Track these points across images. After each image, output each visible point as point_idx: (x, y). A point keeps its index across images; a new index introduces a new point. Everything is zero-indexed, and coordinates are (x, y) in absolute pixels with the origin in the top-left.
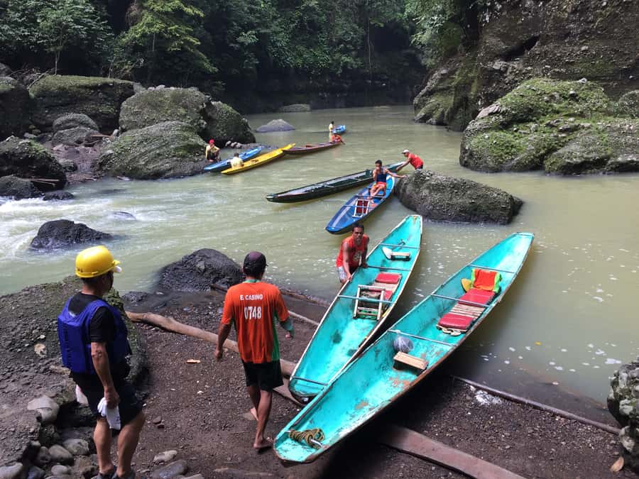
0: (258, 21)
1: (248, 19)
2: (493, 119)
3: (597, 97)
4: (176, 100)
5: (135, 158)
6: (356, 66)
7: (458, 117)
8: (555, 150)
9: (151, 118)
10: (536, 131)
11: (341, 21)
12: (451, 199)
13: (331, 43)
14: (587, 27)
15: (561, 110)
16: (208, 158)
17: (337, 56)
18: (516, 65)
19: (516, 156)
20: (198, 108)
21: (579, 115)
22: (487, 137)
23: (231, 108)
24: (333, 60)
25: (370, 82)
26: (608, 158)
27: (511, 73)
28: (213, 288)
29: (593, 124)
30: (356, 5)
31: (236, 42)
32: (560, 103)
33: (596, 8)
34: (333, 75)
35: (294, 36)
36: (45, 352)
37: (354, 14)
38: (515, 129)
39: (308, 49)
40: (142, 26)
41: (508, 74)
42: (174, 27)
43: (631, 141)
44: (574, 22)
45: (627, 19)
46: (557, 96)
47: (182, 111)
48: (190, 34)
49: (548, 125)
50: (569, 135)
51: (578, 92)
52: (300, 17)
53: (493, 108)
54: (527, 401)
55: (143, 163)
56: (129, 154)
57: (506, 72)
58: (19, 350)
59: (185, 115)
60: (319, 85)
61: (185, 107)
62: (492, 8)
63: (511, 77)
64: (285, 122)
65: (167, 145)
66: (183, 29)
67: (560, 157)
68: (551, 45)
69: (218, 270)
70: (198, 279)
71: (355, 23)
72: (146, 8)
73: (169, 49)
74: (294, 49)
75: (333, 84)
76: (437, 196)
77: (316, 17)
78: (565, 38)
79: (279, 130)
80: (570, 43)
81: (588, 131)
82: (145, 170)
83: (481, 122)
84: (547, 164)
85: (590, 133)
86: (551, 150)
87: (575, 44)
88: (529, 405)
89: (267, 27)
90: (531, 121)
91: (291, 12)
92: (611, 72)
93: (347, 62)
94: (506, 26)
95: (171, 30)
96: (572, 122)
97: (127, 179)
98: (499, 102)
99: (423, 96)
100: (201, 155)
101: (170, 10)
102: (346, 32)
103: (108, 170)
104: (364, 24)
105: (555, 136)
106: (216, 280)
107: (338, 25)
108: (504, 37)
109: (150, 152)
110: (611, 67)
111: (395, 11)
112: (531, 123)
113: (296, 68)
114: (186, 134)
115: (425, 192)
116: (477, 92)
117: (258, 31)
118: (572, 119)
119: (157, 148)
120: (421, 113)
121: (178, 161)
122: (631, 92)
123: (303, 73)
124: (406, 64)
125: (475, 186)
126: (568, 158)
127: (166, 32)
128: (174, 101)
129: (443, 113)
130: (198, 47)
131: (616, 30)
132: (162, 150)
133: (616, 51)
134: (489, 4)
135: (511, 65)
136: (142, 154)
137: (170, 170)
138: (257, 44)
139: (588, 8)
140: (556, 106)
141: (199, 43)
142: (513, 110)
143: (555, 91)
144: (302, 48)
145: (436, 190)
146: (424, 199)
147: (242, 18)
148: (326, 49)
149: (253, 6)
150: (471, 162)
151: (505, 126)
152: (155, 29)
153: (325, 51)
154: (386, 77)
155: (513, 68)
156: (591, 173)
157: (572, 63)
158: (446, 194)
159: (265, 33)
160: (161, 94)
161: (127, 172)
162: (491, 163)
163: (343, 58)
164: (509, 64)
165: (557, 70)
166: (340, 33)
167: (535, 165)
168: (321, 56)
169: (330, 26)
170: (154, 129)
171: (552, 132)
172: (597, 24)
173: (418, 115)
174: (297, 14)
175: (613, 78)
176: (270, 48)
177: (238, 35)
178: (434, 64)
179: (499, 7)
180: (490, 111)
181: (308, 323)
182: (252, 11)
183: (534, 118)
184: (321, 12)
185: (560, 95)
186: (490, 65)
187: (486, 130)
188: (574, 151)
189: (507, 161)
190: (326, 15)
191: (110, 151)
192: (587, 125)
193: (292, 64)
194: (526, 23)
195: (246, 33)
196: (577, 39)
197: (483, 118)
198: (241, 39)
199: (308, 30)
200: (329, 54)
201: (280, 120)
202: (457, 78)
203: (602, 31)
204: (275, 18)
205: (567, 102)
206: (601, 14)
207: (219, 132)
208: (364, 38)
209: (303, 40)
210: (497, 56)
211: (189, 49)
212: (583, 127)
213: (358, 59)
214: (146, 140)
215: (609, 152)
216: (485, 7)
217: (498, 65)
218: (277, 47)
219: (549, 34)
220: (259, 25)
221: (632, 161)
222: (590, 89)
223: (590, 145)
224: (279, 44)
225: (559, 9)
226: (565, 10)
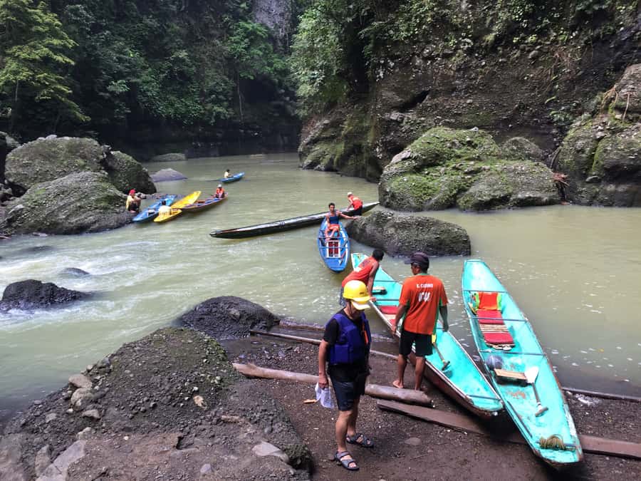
0: (128, 70)
1: (118, 68)
2: (407, 163)
3: (488, 143)
4: (73, 150)
5: (53, 212)
6: (229, 116)
7: (350, 163)
8: (465, 190)
9: (44, 170)
10: (445, 174)
11: (211, 73)
12: (418, 235)
13: (202, 94)
14: (470, 83)
15: (463, 155)
16: (129, 209)
17: (209, 106)
18: (411, 115)
19: (433, 195)
20: (98, 158)
21: (477, 159)
22: (405, 180)
23: (131, 158)
24: (205, 110)
25: (242, 131)
26: (510, 195)
27: (407, 123)
28: (253, 334)
29: (492, 167)
30: (225, 58)
31: (106, 91)
32: (460, 149)
33: (477, 67)
34: (205, 124)
35: (164, 85)
36: (206, 404)
37: (224, 66)
38: (426, 172)
39: (179, 99)
40: (6, 74)
41: (404, 123)
42: (42, 75)
43: (525, 180)
44: (459, 78)
45: (503, 76)
46: (457, 142)
47: (81, 162)
48: (60, 82)
49: (454, 168)
50: (474, 176)
51: (473, 139)
52: (170, 67)
53: (405, 154)
54: (623, 397)
55: (64, 217)
56: (45, 209)
57: (402, 122)
58: (182, 404)
59: (85, 165)
60: (192, 135)
61: (84, 157)
62: (385, 66)
63: (407, 127)
64: (174, 171)
65: (87, 197)
66: (53, 78)
67: (472, 195)
68: (441, 99)
69: (253, 315)
70: (235, 327)
71: (225, 75)
72: (9, 55)
73: (37, 98)
74: (166, 99)
75: (206, 133)
76: (404, 234)
77: (186, 68)
78: (452, 92)
79: (171, 179)
80: (457, 97)
81: (489, 173)
82: (67, 225)
83: (396, 166)
84: (461, 201)
85: (491, 174)
86: (462, 190)
87: (461, 98)
88: (626, 400)
89: (138, 77)
90: (439, 165)
91: (161, 63)
92: (493, 122)
93: (220, 112)
94: (399, 82)
95: (39, 78)
96: (474, 165)
97: (45, 235)
98: (409, 148)
99: (307, 144)
100: (120, 206)
101: (37, 57)
102: (217, 83)
103: (20, 227)
104: (235, 77)
105: (462, 178)
106: (253, 325)
107: (208, 76)
108: (398, 91)
109: (69, 205)
110: (494, 118)
111: (264, 65)
112: (439, 167)
113: (168, 117)
114: (104, 185)
115: (391, 231)
116: (375, 139)
117: (129, 80)
118: (472, 163)
119: (76, 201)
120: (308, 161)
121: (101, 213)
122: (513, 139)
123: (176, 122)
124: (277, 115)
125: (436, 223)
126: (479, 196)
127: (33, 80)
128: (69, 152)
129: (331, 160)
130: (69, 96)
131: (495, 86)
132: (83, 203)
133: (497, 104)
134: (382, 62)
135: (407, 116)
136: (61, 208)
137: (95, 222)
138: (127, 93)
139: (470, 67)
140: (458, 152)
141: (70, 91)
142: (422, 155)
143: (455, 138)
144: (173, 98)
145: (403, 227)
146: (391, 237)
147: (111, 68)
148: (198, 99)
149: (122, 56)
150: (394, 203)
151: (418, 170)
152: (21, 77)
153: (196, 102)
154: (257, 127)
155: (409, 118)
156: (498, 209)
157: (460, 115)
158: (412, 231)
159: (135, 83)
160: (54, 144)
161: (43, 227)
162: (413, 203)
163: (215, 108)
164: (403, 114)
165: (447, 120)
166: (211, 84)
167: (450, 204)
168: (194, 107)
169: (200, 77)
170: (69, 180)
171: (458, 175)
172: (478, 80)
173: (305, 163)
174: (166, 65)
175: (496, 126)
176: (140, 97)
177: (107, 83)
178: (306, 114)
179: (392, 64)
180: (403, 157)
181: (380, 355)
182: (120, 60)
183: (441, 163)
184: (191, 64)
185: (460, 142)
186: (387, 116)
187: (403, 174)
188: (481, 190)
189: (426, 201)
190: (196, 66)
191: (20, 206)
192: (487, 167)
193: (163, 113)
194: (417, 79)
195: (116, 82)
196: (463, 94)
197: (397, 163)
198: (110, 88)
199: (178, 81)
200: (200, 104)
201: (170, 169)
202: (347, 127)
203: (483, 86)
204: (144, 68)
205: (465, 148)
206: (481, 72)
207: (121, 182)
208: (234, 89)
209: (174, 90)
210: (392, 108)
211: (60, 97)
212: (485, 169)
213: (230, 109)
214: (63, 193)
215: (511, 191)
216: (379, 64)
217: (395, 116)
218: (148, 96)
219: (438, 89)
220: (129, 74)
221: (530, 197)
222: (482, 136)
223: (494, 185)
224: (149, 94)
225: (445, 68)
226: (450, 68)
